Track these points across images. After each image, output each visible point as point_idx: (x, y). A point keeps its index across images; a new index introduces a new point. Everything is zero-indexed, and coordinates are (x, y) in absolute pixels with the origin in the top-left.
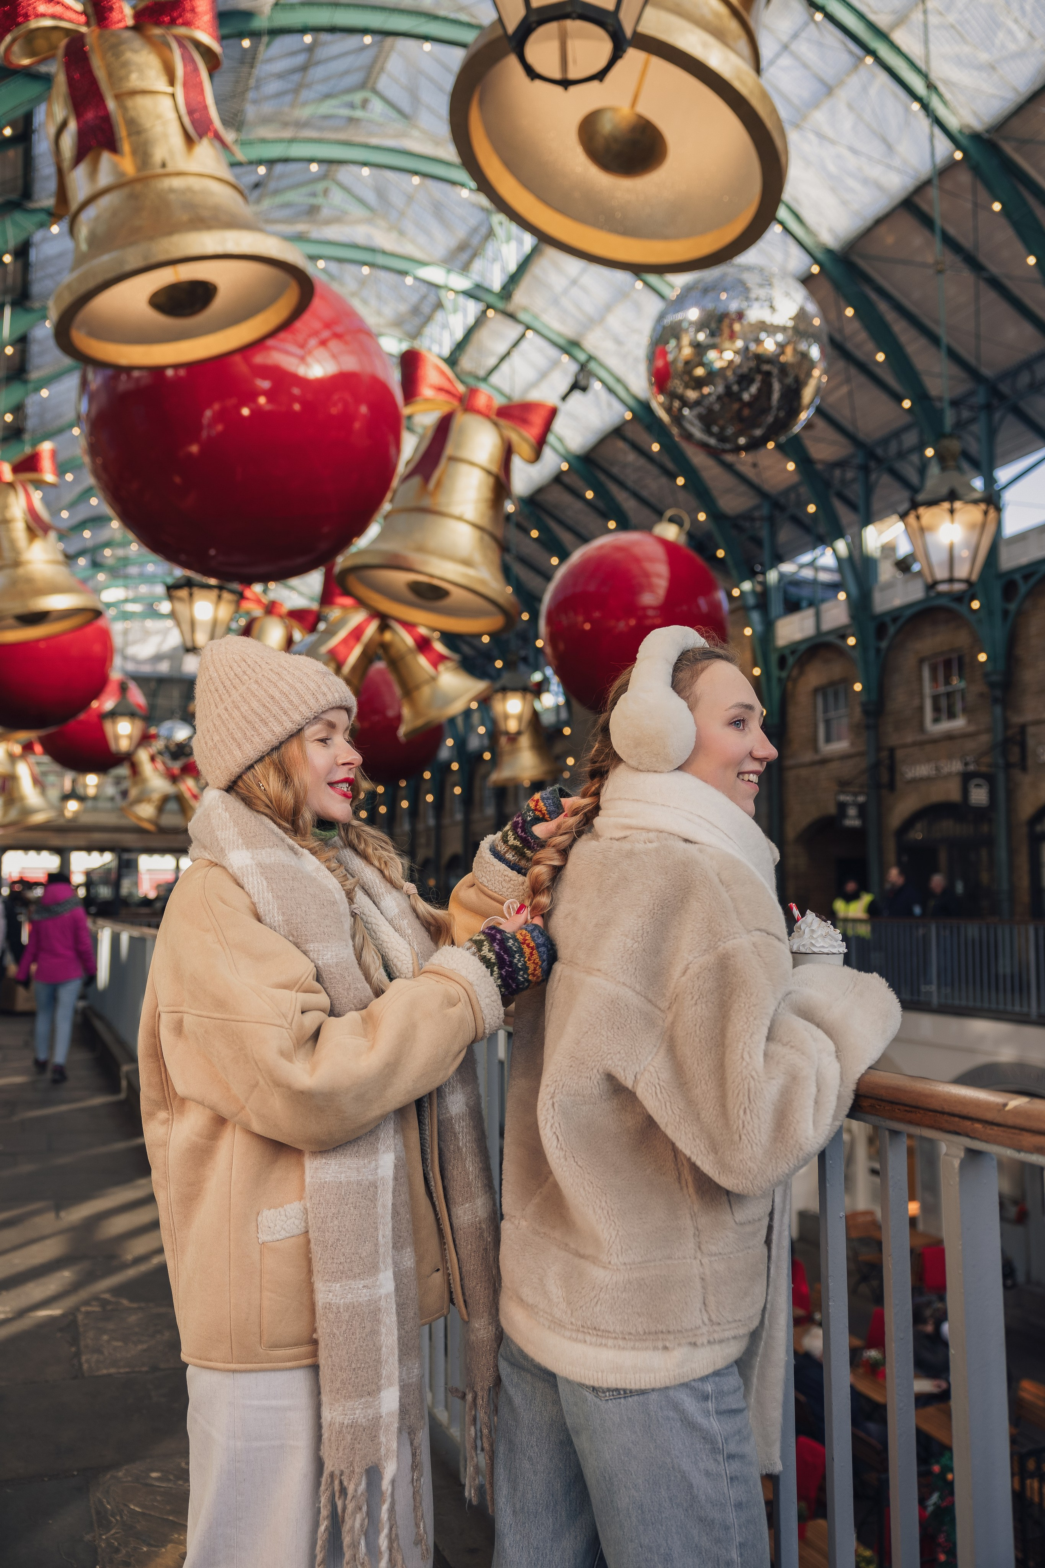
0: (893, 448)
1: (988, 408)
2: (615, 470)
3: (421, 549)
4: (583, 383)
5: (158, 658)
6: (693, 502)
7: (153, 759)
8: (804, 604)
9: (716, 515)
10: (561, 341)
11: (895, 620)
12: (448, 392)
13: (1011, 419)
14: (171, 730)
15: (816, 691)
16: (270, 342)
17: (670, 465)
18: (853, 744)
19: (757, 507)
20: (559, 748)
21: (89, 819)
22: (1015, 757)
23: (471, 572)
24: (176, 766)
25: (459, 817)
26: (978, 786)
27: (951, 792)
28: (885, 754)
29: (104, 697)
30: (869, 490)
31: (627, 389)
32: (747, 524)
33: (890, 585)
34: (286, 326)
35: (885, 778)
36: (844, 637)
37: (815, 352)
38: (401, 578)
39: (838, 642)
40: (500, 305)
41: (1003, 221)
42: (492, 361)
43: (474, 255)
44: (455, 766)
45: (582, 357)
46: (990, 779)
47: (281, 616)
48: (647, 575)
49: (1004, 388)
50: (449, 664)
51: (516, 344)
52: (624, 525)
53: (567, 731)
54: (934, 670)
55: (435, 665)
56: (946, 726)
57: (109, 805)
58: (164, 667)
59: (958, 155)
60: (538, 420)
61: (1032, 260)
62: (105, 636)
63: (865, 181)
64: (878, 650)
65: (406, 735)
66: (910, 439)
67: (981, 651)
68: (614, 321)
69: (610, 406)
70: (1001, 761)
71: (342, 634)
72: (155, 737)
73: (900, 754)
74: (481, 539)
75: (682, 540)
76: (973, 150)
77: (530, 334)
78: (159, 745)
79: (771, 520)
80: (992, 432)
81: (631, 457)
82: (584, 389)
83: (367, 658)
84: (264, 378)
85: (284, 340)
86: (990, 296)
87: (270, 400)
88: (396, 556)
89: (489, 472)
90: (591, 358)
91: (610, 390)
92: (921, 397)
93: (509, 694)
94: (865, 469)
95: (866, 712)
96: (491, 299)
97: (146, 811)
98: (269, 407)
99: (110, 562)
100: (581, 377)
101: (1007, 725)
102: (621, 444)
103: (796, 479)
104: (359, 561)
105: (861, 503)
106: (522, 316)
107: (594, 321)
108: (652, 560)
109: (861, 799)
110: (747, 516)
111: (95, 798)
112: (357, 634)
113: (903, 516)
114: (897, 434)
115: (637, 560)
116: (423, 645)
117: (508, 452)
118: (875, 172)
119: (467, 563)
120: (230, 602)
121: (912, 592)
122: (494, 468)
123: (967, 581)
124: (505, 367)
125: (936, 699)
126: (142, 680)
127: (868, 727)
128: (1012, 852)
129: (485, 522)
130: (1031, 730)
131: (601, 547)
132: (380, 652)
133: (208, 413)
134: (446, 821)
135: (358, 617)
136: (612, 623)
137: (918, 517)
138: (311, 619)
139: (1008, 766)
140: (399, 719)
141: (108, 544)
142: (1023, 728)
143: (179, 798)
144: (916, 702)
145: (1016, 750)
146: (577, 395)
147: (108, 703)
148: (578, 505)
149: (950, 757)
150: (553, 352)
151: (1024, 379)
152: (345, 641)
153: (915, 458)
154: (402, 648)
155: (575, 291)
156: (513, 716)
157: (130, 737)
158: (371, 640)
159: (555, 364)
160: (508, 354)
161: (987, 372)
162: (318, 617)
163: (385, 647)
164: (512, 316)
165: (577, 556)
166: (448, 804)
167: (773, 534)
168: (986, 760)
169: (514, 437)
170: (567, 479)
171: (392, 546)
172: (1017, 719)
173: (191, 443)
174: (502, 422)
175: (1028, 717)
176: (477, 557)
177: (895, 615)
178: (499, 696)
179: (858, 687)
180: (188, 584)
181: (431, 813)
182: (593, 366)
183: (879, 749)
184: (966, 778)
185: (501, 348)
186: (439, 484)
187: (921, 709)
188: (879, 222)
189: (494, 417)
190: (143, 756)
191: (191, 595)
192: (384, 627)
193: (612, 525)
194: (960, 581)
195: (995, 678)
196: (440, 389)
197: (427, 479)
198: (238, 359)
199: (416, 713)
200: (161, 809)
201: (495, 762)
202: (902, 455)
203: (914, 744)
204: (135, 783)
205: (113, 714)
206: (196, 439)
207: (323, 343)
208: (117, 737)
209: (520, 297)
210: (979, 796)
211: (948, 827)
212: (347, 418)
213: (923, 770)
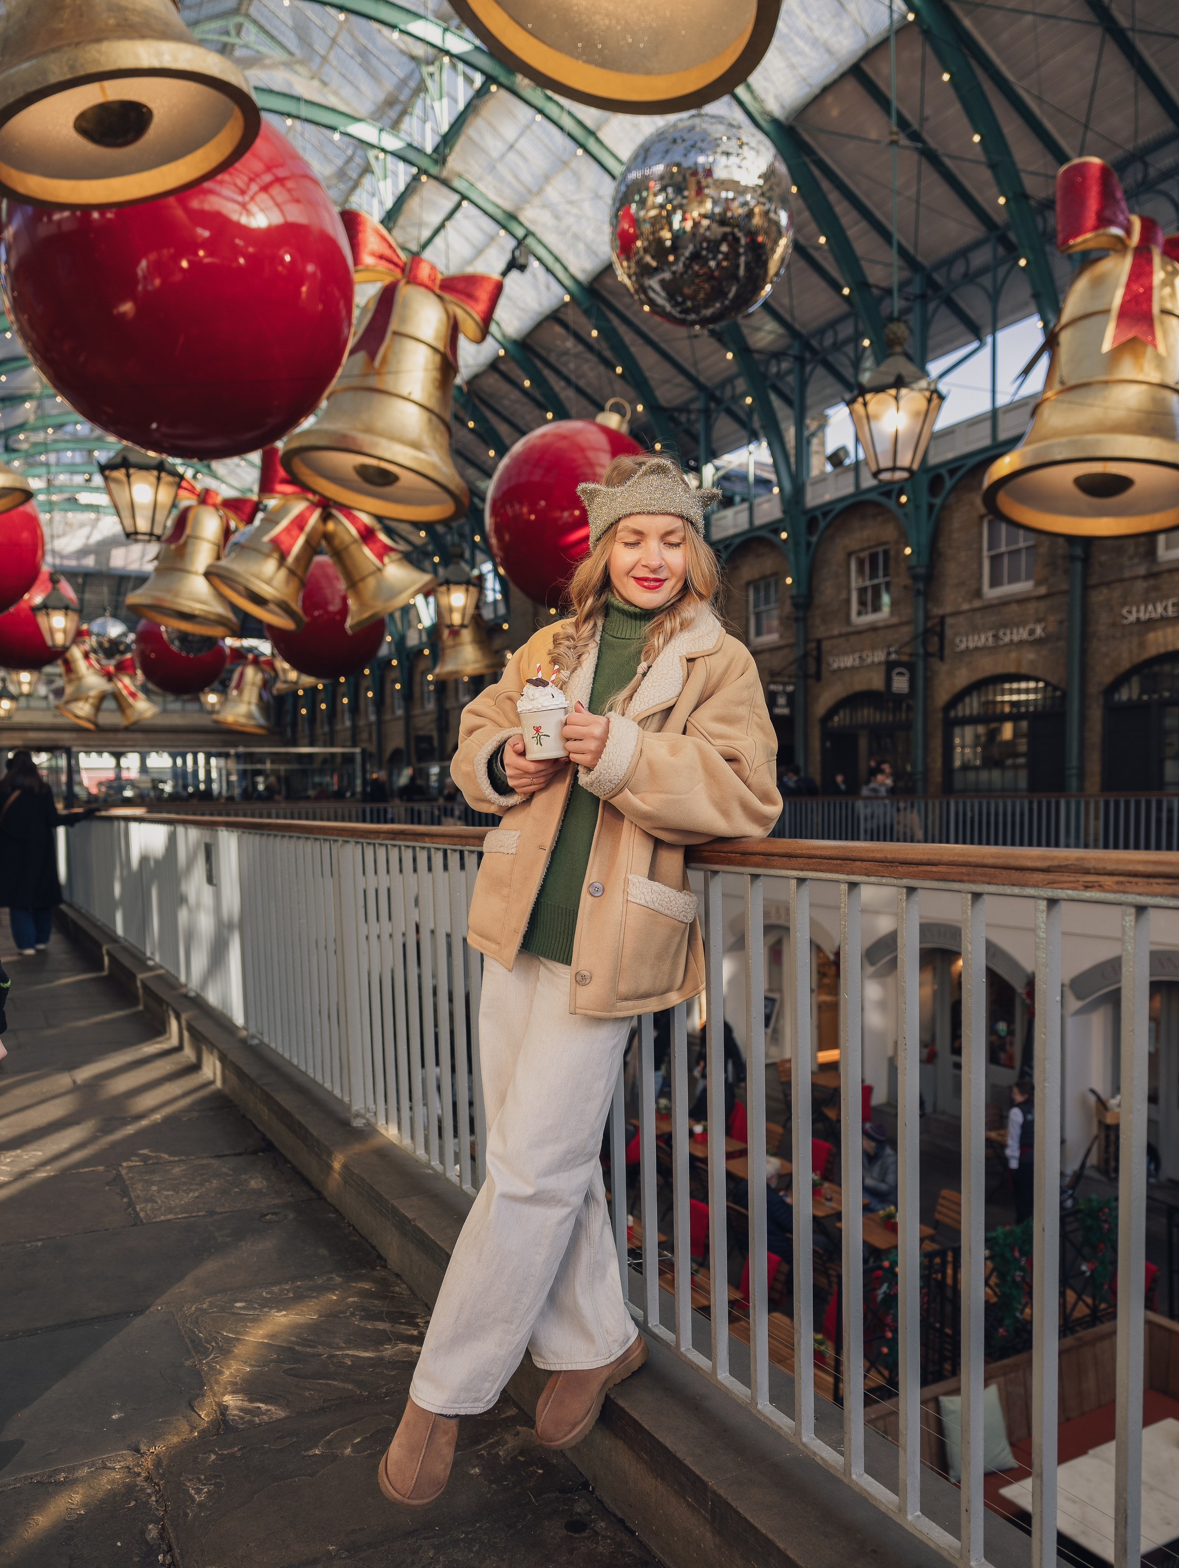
0: (828, 340)
1: (923, 297)
2: (552, 358)
3: (369, 430)
4: (521, 261)
5: (83, 552)
6: (632, 393)
7: (86, 656)
8: (737, 499)
9: (653, 406)
10: (499, 215)
11: (825, 514)
12: (390, 261)
13: (944, 310)
14: (104, 626)
15: (748, 584)
16: (207, 185)
17: (608, 354)
18: (781, 637)
19: (693, 400)
20: (497, 643)
21: (21, 718)
22: (933, 648)
23: (422, 455)
24: (111, 665)
25: (400, 712)
26: (900, 674)
27: (877, 682)
28: (813, 645)
29: (34, 590)
30: (803, 383)
31: (566, 269)
32: (683, 418)
33: (823, 478)
34: (225, 166)
35: (812, 669)
36: (777, 532)
37: (783, 218)
38: (348, 461)
39: (771, 536)
40: (434, 170)
41: (951, 93)
42: (426, 234)
43: (404, 113)
44: (395, 662)
45: (520, 232)
46: (910, 667)
47: (215, 506)
48: (591, 465)
49: (938, 278)
50: (394, 556)
51: (450, 215)
52: (562, 414)
53: (506, 626)
54: (861, 563)
55: (380, 557)
56: (870, 618)
57: (43, 704)
58: (90, 562)
59: (911, 17)
60: (484, 295)
61: (977, 138)
62: (32, 523)
63: (815, 43)
64: (809, 544)
65: (351, 627)
66: (846, 330)
67: (907, 546)
68: (552, 193)
69: (548, 288)
70: (921, 651)
71: (285, 523)
72: (88, 633)
73: (826, 645)
74: (430, 420)
75: (624, 429)
76: (924, 12)
77: (465, 203)
78: (92, 641)
79: (707, 412)
80: (926, 324)
81: (570, 343)
82: (522, 268)
83: (311, 549)
84: (204, 227)
85: (221, 182)
86: (931, 177)
87: (209, 254)
88: (344, 437)
89: (435, 349)
90: (529, 233)
91: (548, 270)
92: (861, 285)
93: (452, 587)
94: (801, 361)
95: (796, 606)
96: (425, 163)
97: (83, 709)
98: (207, 260)
99: (25, 446)
100: (517, 253)
101: (927, 617)
102: (558, 329)
103: (735, 369)
104: (305, 442)
105: (795, 397)
106: (457, 183)
107: (535, 192)
108: (597, 450)
109: (790, 688)
110: (684, 409)
111: (29, 696)
112: (299, 523)
113: (850, 403)
114: (832, 325)
115: (582, 450)
116: (367, 535)
117: (454, 330)
118: (825, 33)
119: (416, 445)
120: (170, 484)
121: (845, 487)
122: (440, 346)
123: (909, 470)
124: (438, 241)
125: (862, 591)
126: (71, 575)
127: (797, 620)
128: (927, 736)
129: (432, 404)
130: (949, 621)
131: (544, 436)
132: (324, 543)
133: (144, 263)
134: (388, 717)
135: (298, 507)
136: (557, 514)
137: (865, 404)
138: (248, 509)
139: (927, 655)
140: (344, 611)
141: (21, 427)
142: (943, 618)
143: (116, 696)
144: (844, 596)
145: (936, 639)
146: (514, 274)
147: (37, 598)
148: (515, 395)
149: (873, 648)
150: (488, 225)
151: (959, 269)
152: (287, 530)
153: (849, 349)
154: (347, 539)
155: (511, 156)
156: (457, 609)
157: (65, 631)
158: (314, 529)
159: (492, 238)
160: (442, 226)
161: (925, 261)
162: (257, 507)
163: (328, 537)
164: (445, 183)
165: (518, 447)
166: (388, 700)
167: (709, 428)
168: (907, 650)
169: (460, 313)
170: (503, 367)
171: (339, 426)
172: (937, 611)
173: (123, 300)
174: (447, 296)
175: (948, 609)
176: (426, 440)
177: (826, 509)
178: (443, 589)
179: (789, 581)
180: (123, 463)
181: (371, 709)
182: (530, 241)
183: (807, 641)
184: (890, 666)
185: (435, 219)
186: (384, 361)
187: (848, 601)
188: (826, 89)
189: (438, 291)
190: (76, 653)
191: (128, 476)
192: (326, 517)
193: (550, 415)
194: (902, 469)
195: (921, 571)
196: (381, 257)
197: (372, 356)
198: (172, 200)
199: (362, 605)
200: (97, 708)
201: (437, 656)
202: (837, 346)
203: (841, 635)
204: (70, 681)
205: (45, 607)
206: (129, 294)
207: (265, 188)
208: (52, 631)
209: (454, 162)
210: (901, 684)
211: (867, 714)
212: (295, 276)
213: (848, 661)
